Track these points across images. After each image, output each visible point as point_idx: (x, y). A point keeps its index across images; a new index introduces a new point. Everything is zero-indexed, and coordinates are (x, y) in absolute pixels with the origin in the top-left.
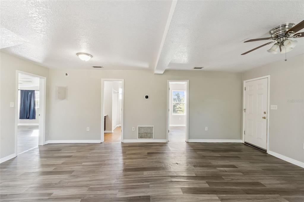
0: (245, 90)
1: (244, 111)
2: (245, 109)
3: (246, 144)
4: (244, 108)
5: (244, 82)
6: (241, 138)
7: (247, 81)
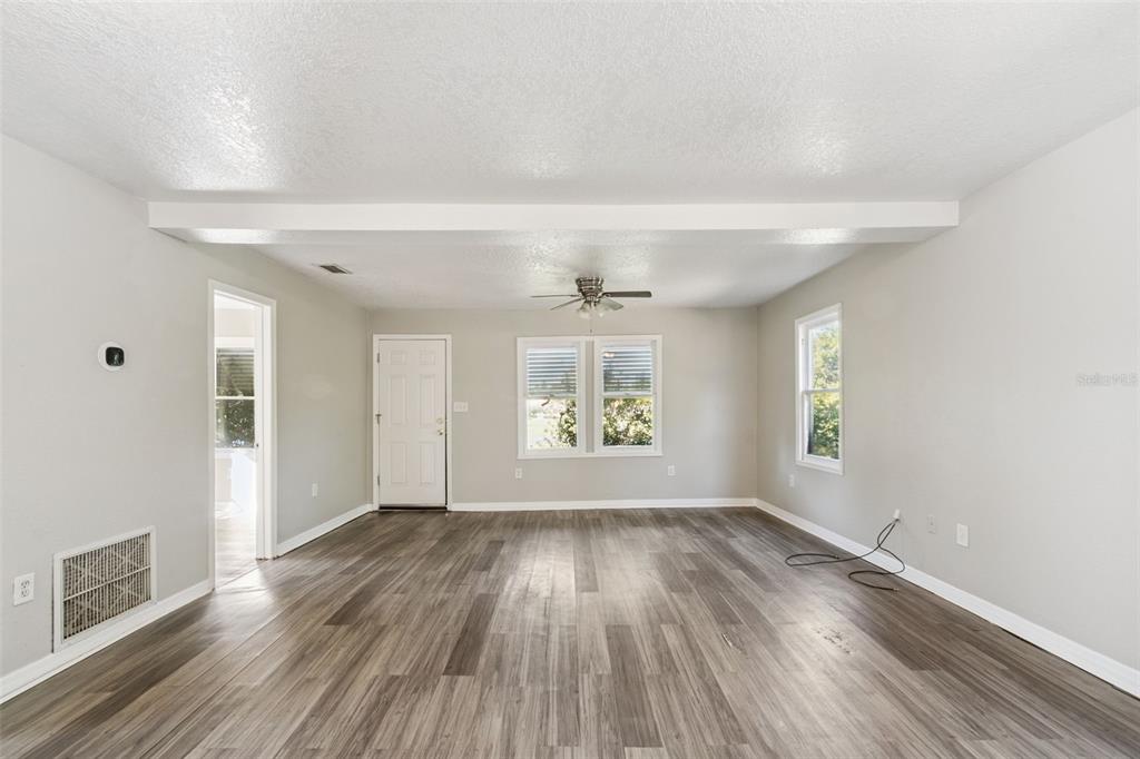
0: (378, 361)
1: (375, 421)
2: (379, 415)
3: (386, 510)
4: (375, 412)
5: (376, 338)
6: (369, 499)
7: (383, 336)
